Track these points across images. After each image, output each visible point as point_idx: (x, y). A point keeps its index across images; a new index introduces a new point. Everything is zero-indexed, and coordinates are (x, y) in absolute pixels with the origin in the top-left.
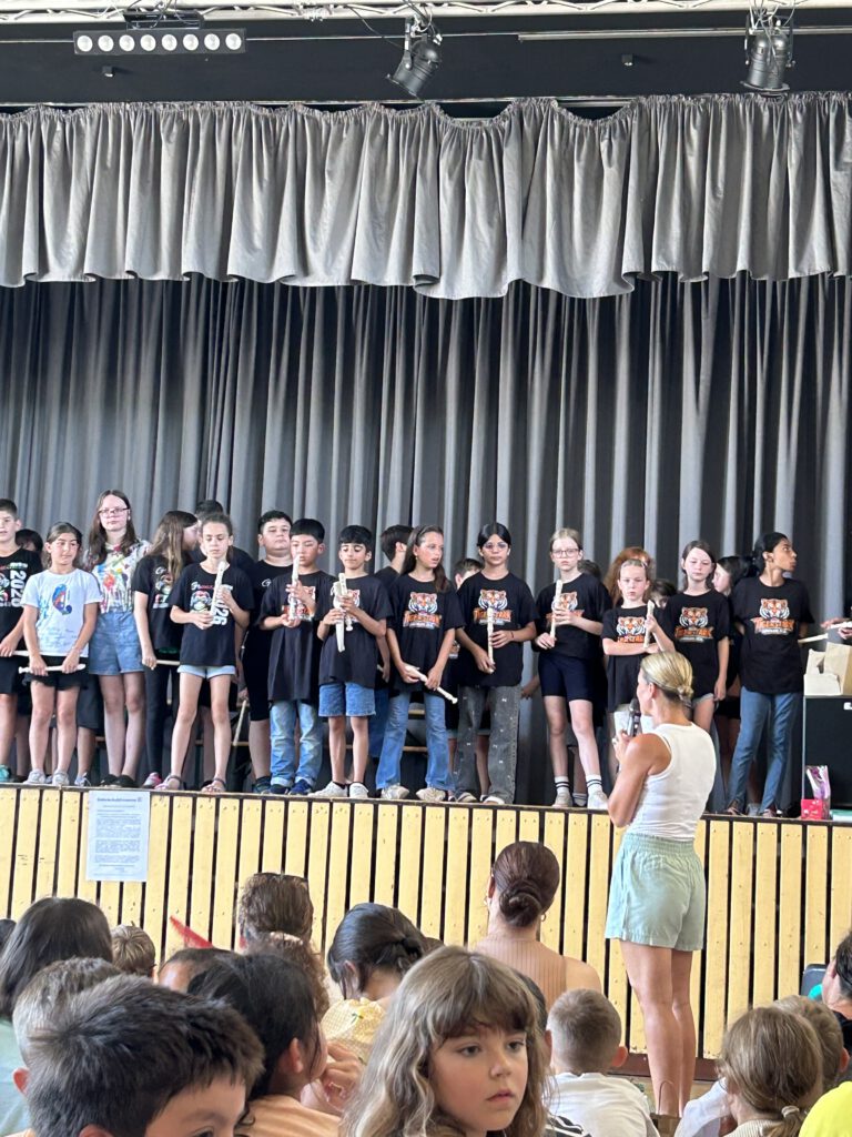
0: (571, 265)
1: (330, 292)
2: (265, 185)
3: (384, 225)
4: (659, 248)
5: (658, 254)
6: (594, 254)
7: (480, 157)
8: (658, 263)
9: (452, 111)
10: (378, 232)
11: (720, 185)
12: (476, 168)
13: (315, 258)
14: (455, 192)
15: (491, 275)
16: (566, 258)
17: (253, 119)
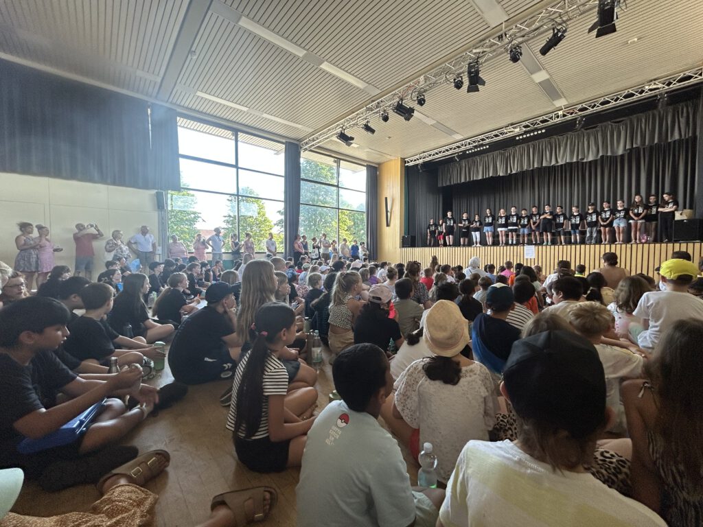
0: (614, 150)
1: (562, 165)
2: (549, 151)
3: (573, 151)
4: (635, 143)
6: (619, 147)
7: (593, 136)
8: (635, 146)
13: (559, 160)
14: (588, 143)
15: (596, 155)
17: (547, 141)
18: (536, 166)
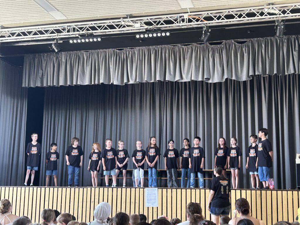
0: (238, 74)
1: (185, 83)
2: (173, 61)
3: (198, 68)
4: (257, 70)
5: (257, 71)
6: (243, 72)
7: (218, 53)
8: (257, 73)
9: (211, 44)
10: (197, 70)
11: (270, 56)
12: (217, 55)
13: (184, 76)
14: (213, 61)
15: (221, 77)
17: (170, 48)
18: (158, 79)
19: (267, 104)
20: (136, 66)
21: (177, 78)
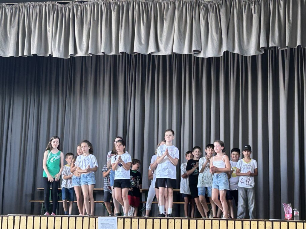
0: (243, 45)
1: (164, 56)
2: (145, 24)
3: (183, 35)
4: (272, 39)
5: (271, 41)
6: (250, 42)
7: (213, 12)
8: (271, 44)
10: (181, 37)
11: (291, 19)
12: (212, 16)
13: (161, 46)
14: (205, 24)
15: (217, 49)
16: (242, 43)
17: (141, 3)
18: (121, 49)
19: (286, 92)
20: (87, 29)
21: (151, 49)
